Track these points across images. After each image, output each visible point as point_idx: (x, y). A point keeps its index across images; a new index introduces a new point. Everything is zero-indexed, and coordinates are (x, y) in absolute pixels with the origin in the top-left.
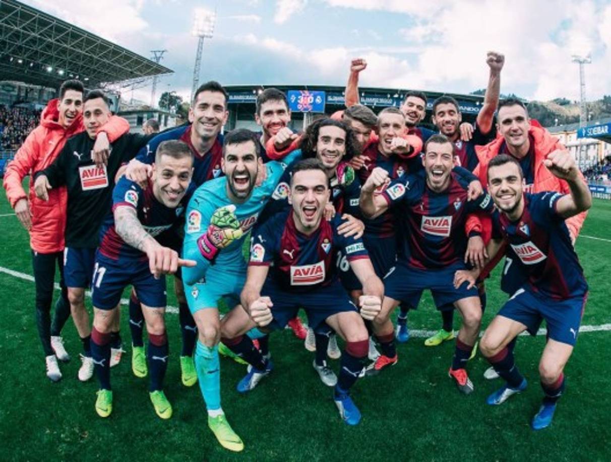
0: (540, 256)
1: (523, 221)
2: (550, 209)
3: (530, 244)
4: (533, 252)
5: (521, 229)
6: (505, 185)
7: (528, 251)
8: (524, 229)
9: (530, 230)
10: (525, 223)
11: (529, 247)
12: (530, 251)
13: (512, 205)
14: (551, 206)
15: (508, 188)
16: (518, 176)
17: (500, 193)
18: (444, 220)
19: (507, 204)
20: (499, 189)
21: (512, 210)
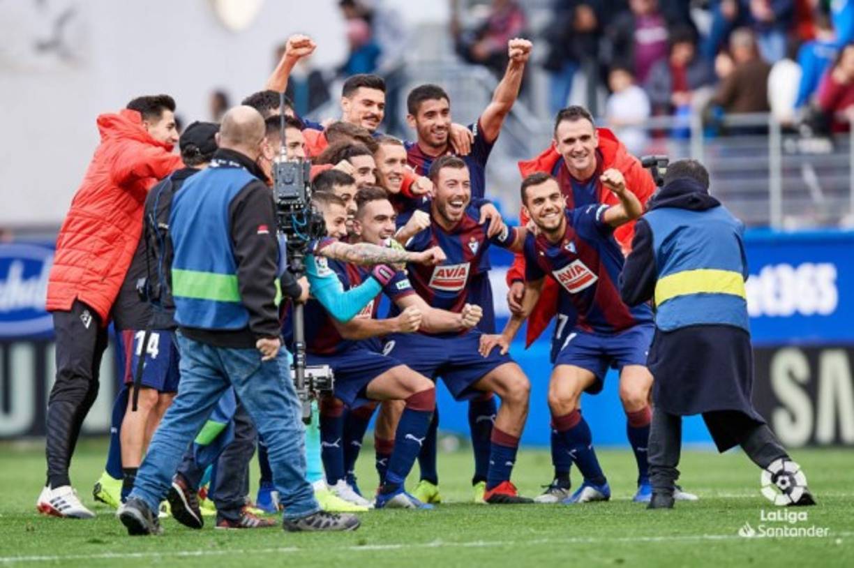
0: (590, 277)
1: (567, 238)
2: (597, 222)
3: (578, 262)
4: (582, 273)
5: (566, 247)
6: (549, 204)
7: (576, 272)
8: (571, 247)
9: (577, 248)
10: (570, 241)
11: (576, 267)
12: (579, 272)
13: (557, 222)
14: (597, 218)
15: (553, 207)
16: (560, 193)
17: (544, 213)
18: (460, 268)
19: (553, 222)
20: (543, 208)
21: (557, 229)
